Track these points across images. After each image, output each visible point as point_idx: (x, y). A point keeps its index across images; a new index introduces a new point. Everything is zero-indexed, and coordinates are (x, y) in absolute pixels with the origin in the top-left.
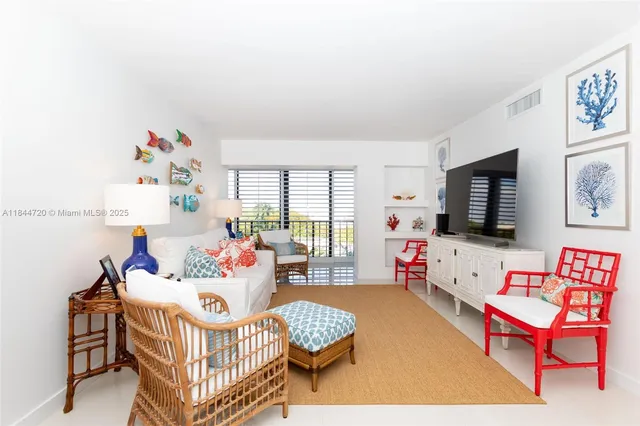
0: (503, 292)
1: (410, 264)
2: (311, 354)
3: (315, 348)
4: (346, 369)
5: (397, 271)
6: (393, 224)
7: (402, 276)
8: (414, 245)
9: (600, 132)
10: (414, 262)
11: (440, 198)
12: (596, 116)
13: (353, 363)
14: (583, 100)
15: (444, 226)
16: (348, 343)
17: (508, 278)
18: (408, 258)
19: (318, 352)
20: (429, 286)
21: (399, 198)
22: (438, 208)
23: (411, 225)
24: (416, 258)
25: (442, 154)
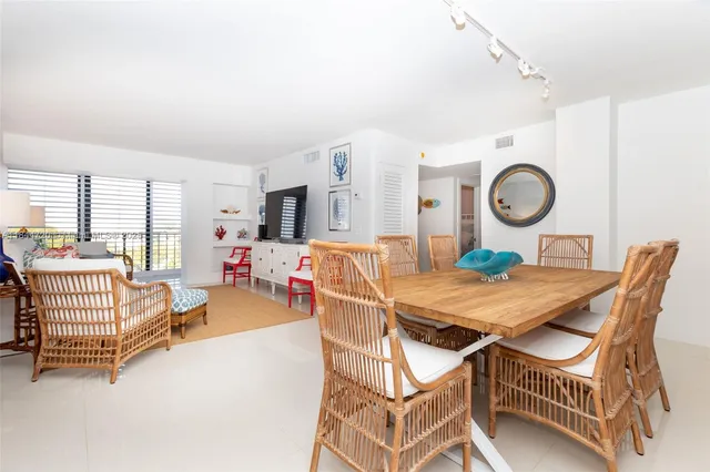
0: (299, 269)
1: (237, 265)
2: (181, 314)
3: (184, 310)
4: (201, 329)
5: (225, 274)
6: (221, 234)
7: (230, 278)
8: (240, 251)
9: (342, 182)
10: (240, 264)
11: (260, 213)
12: (341, 172)
13: (206, 324)
14: (336, 164)
15: (265, 234)
16: (202, 310)
17: (301, 261)
18: (236, 261)
19: (186, 313)
20: (252, 280)
21: (225, 212)
22: (259, 220)
23: (236, 235)
24: (242, 260)
25: (262, 179)
